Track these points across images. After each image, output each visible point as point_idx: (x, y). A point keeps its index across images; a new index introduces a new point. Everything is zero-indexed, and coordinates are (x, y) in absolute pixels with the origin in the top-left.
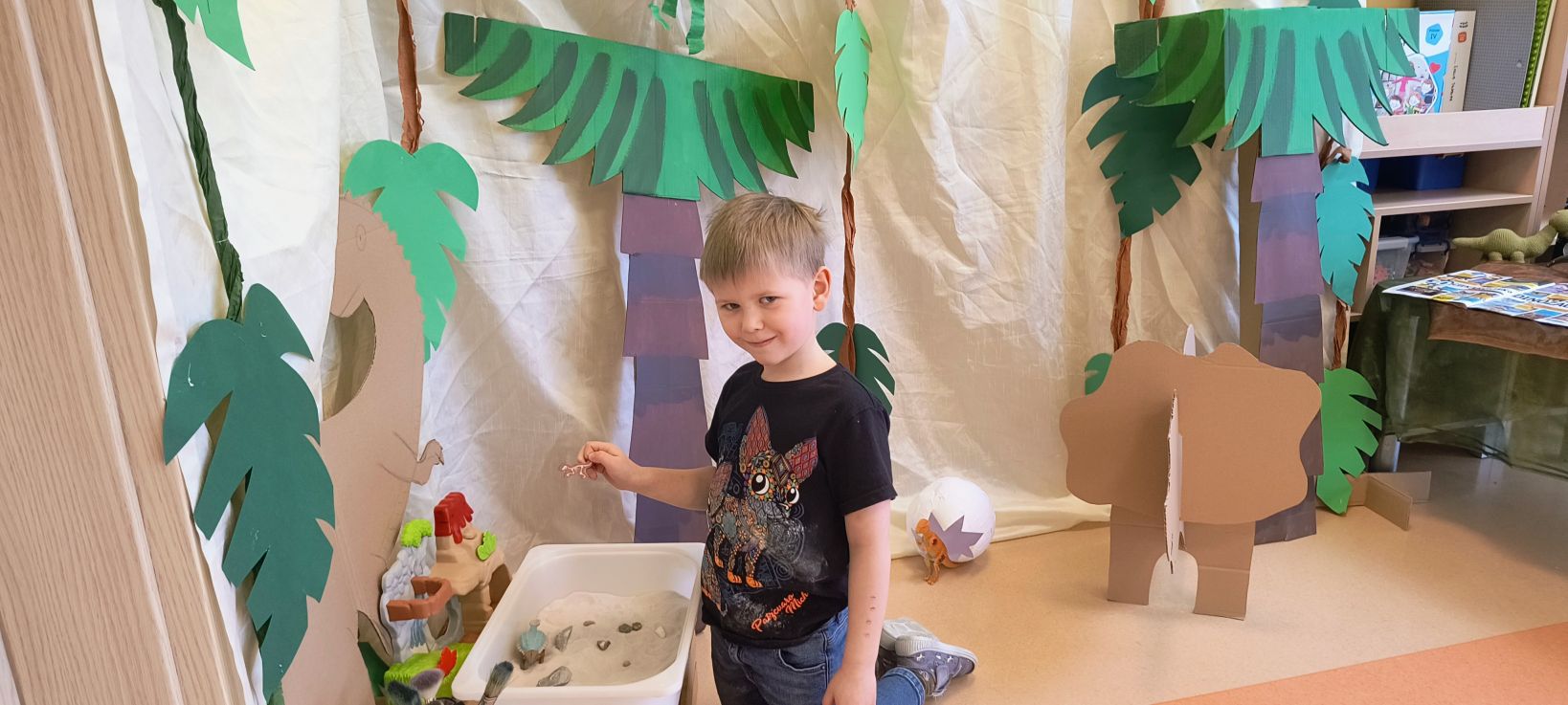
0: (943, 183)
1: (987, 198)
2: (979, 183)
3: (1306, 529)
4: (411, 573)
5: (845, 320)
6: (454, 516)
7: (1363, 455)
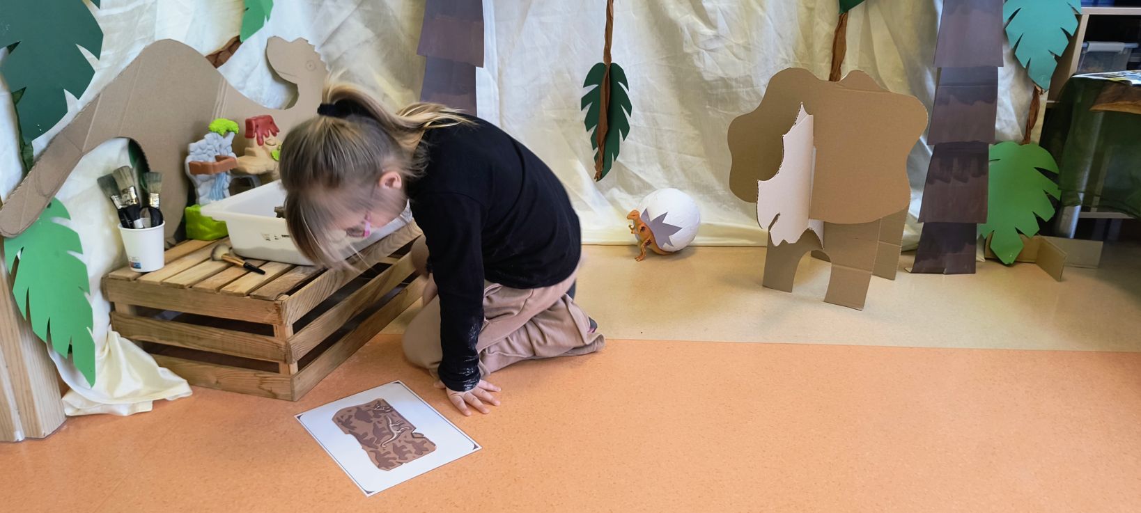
3: (966, 267)
4: (216, 151)
5: (604, 60)
6: (259, 126)
7: (1039, 220)
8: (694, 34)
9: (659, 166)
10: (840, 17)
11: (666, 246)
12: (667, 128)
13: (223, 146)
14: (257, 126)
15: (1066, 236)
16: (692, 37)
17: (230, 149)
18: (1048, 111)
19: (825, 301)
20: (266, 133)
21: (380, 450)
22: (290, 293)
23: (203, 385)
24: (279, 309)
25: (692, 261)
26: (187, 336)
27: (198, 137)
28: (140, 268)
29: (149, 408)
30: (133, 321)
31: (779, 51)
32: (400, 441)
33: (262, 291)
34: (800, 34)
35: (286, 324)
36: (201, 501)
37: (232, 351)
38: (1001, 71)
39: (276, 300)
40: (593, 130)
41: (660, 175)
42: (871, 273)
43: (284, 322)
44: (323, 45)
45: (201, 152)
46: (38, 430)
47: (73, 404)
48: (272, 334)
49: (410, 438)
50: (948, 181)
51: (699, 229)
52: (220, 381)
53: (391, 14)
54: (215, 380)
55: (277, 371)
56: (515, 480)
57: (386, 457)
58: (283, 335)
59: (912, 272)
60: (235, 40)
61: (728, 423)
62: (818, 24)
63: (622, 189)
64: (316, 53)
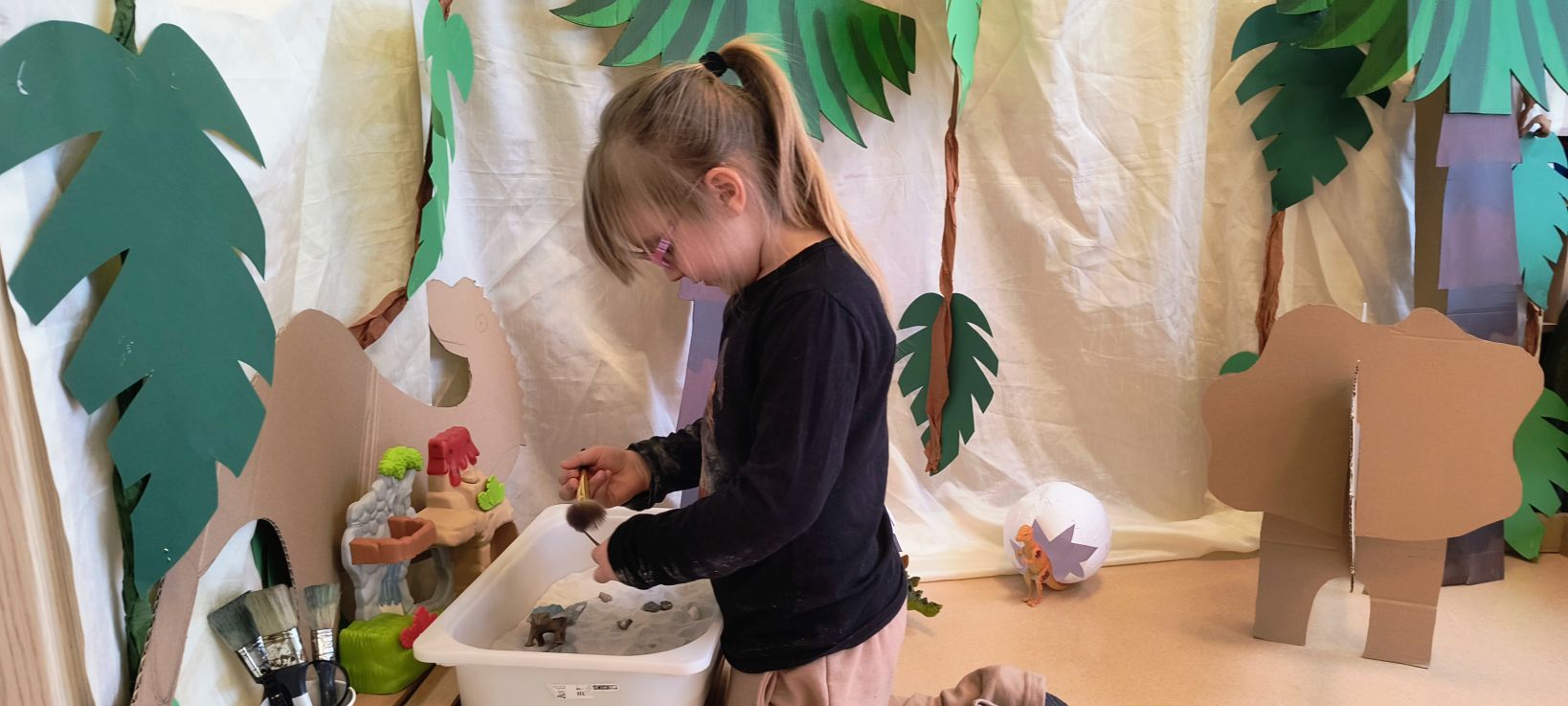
0: (1063, 138)
1: (1112, 159)
2: (1104, 140)
3: (1492, 573)
5: (941, 289)
6: (454, 453)
7: (1559, 491)
10: (1273, 217)
11: (1071, 578)
12: (1019, 384)
13: (401, 499)
14: (451, 451)
16: (1059, 250)
19: (1363, 657)
20: (462, 463)
34: (1205, 241)
40: (916, 395)
45: (366, 519)
60: (396, 296)
64: (484, 299)
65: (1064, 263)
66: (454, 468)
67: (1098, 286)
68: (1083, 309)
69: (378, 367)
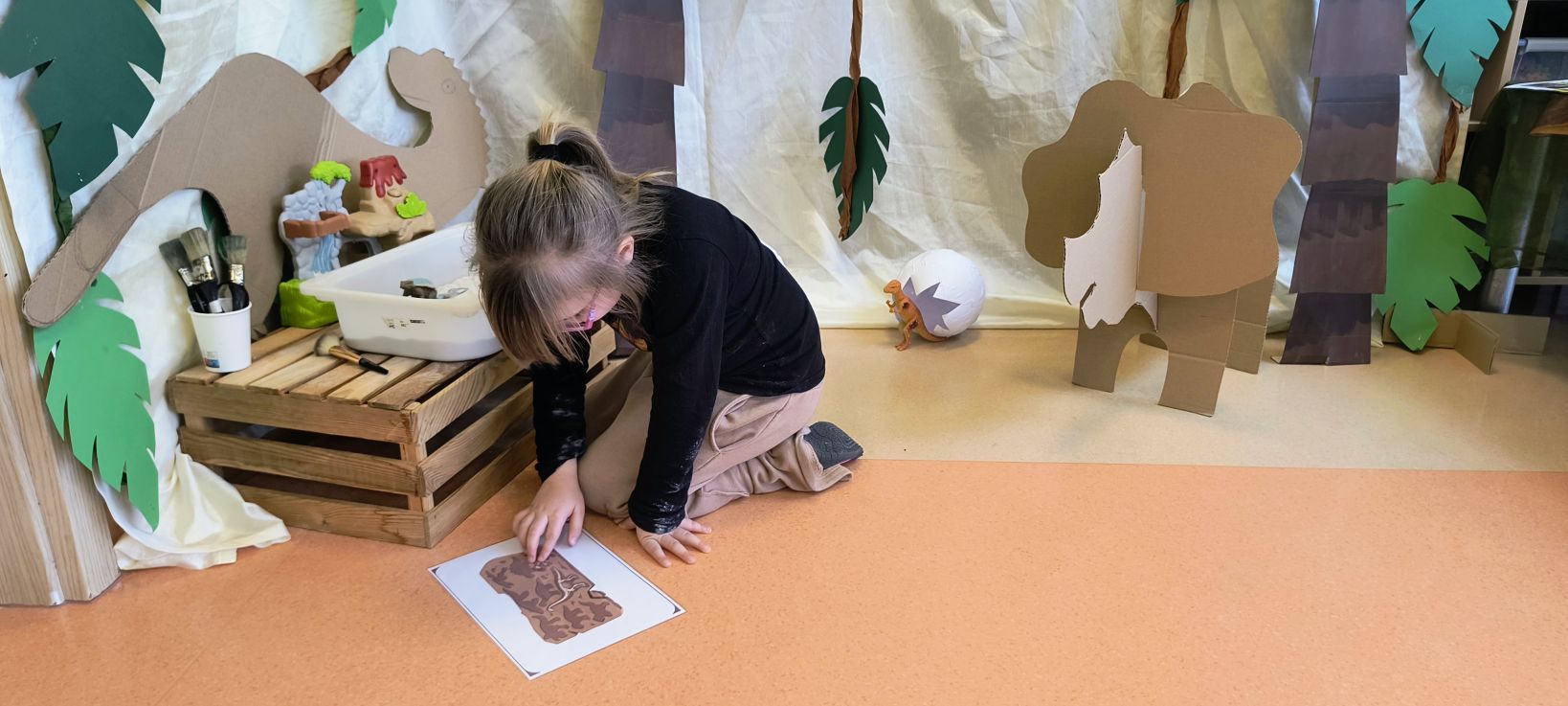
3: (1356, 355)
4: (321, 206)
5: (851, 73)
6: (379, 173)
7: (1460, 288)
8: (974, 35)
9: (927, 218)
10: (1178, 8)
11: (938, 330)
12: (940, 166)
13: (330, 199)
14: (376, 171)
15: (1496, 310)
16: (971, 39)
17: (340, 202)
18: (1470, 135)
19: (1160, 404)
20: (388, 180)
21: (546, 615)
22: (422, 400)
23: (304, 526)
24: (407, 422)
25: (975, 350)
26: (283, 459)
27: (295, 187)
28: (218, 367)
29: (232, 558)
30: (210, 439)
31: (1093, 58)
32: (573, 603)
33: (385, 398)
34: (1123, 35)
35: (417, 442)
36: (303, 687)
37: (343, 479)
38: (1404, 81)
39: (403, 409)
40: (835, 170)
41: (929, 230)
42: (1224, 364)
43: (415, 440)
44: (466, 58)
45: (300, 207)
46: (81, 589)
47: (129, 554)
48: (398, 457)
49: (587, 599)
50: (1331, 236)
51: (983, 306)
52: (327, 520)
53: (557, 14)
54: (322, 519)
55: (406, 507)
56: (731, 655)
57: (555, 624)
58: (413, 458)
59: (1281, 363)
60: (345, 52)
61: (1026, 575)
62: (1146, 18)
63: (876, 251)
64: (456, 69)
65: (975, 53)
66: (380, 183)
67: (1007, 75)
68: (993, 96)
69: (336, 108)
